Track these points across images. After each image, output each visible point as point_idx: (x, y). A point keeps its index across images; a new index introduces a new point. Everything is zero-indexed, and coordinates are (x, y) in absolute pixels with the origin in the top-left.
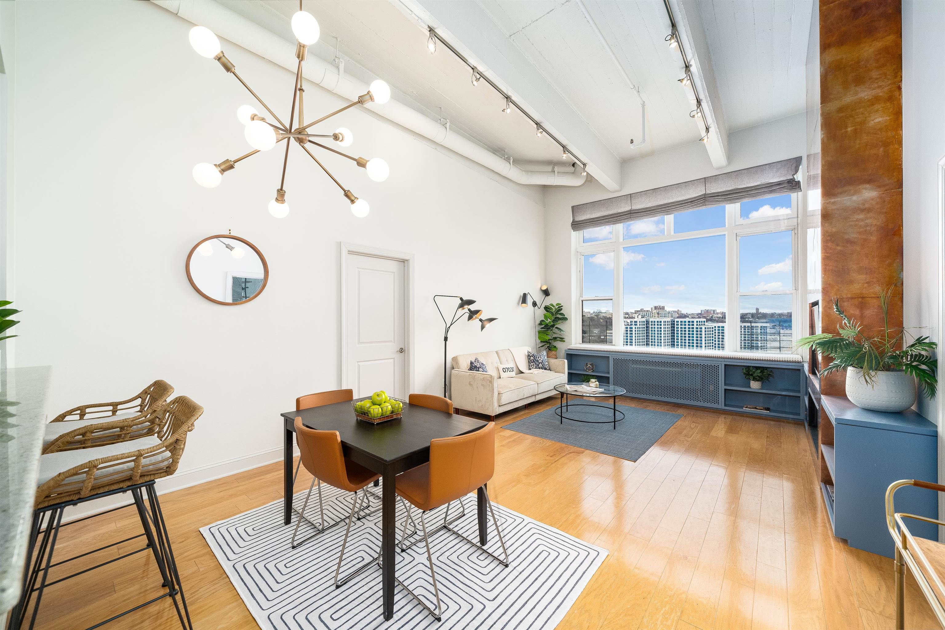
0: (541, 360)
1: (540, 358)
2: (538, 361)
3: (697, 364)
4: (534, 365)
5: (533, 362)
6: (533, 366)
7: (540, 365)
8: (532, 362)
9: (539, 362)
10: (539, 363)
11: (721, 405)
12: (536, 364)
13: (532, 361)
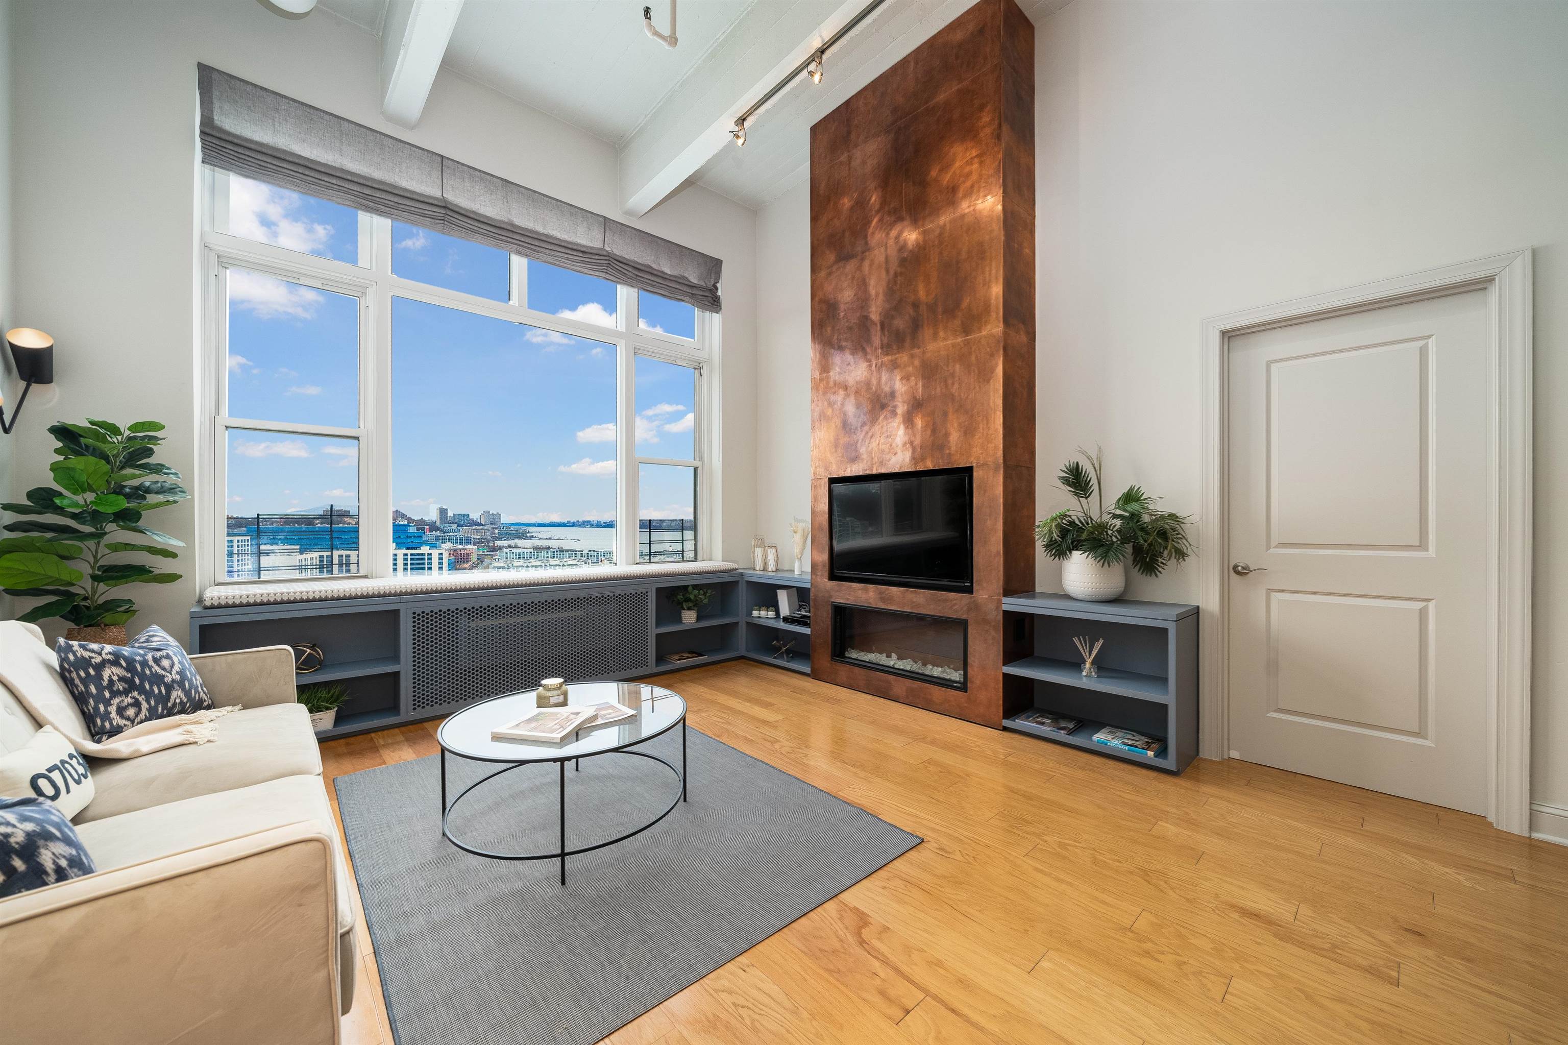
0: (177, 668)
1: (166, 663)
2: (158, 679)
3: (614, 595)
4: (137, 704)
5: (126, 692)
6: (131, 712)
7: (177, 695)
8: (115, 694)
9: (168, 679)
10: (169, 688)
11: (652, 668)
12: (148, 695)
13: (120, 686)
